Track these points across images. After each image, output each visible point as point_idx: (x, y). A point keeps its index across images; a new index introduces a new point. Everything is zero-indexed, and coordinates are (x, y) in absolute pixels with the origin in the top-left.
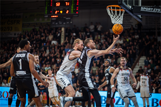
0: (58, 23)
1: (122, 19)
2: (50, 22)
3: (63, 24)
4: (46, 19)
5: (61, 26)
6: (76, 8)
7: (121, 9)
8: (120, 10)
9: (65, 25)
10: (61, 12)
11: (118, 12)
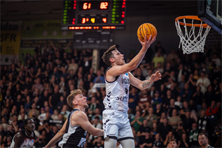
0: (87, 42)
1: (203, 44)
2: (72, 38)
3: (95, 42)
4: (65, 33)
5: (92, 46)
6: (120, 14)
7: (203, 23)
8: (201, 26)
9: (100, 44)
10: (93, 20)
11: (197, 29)
